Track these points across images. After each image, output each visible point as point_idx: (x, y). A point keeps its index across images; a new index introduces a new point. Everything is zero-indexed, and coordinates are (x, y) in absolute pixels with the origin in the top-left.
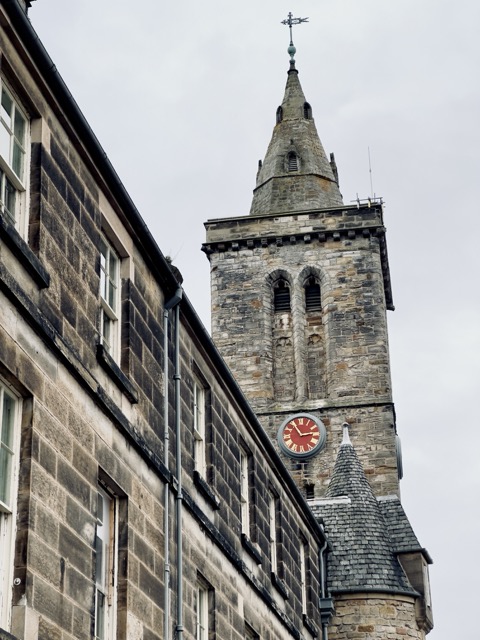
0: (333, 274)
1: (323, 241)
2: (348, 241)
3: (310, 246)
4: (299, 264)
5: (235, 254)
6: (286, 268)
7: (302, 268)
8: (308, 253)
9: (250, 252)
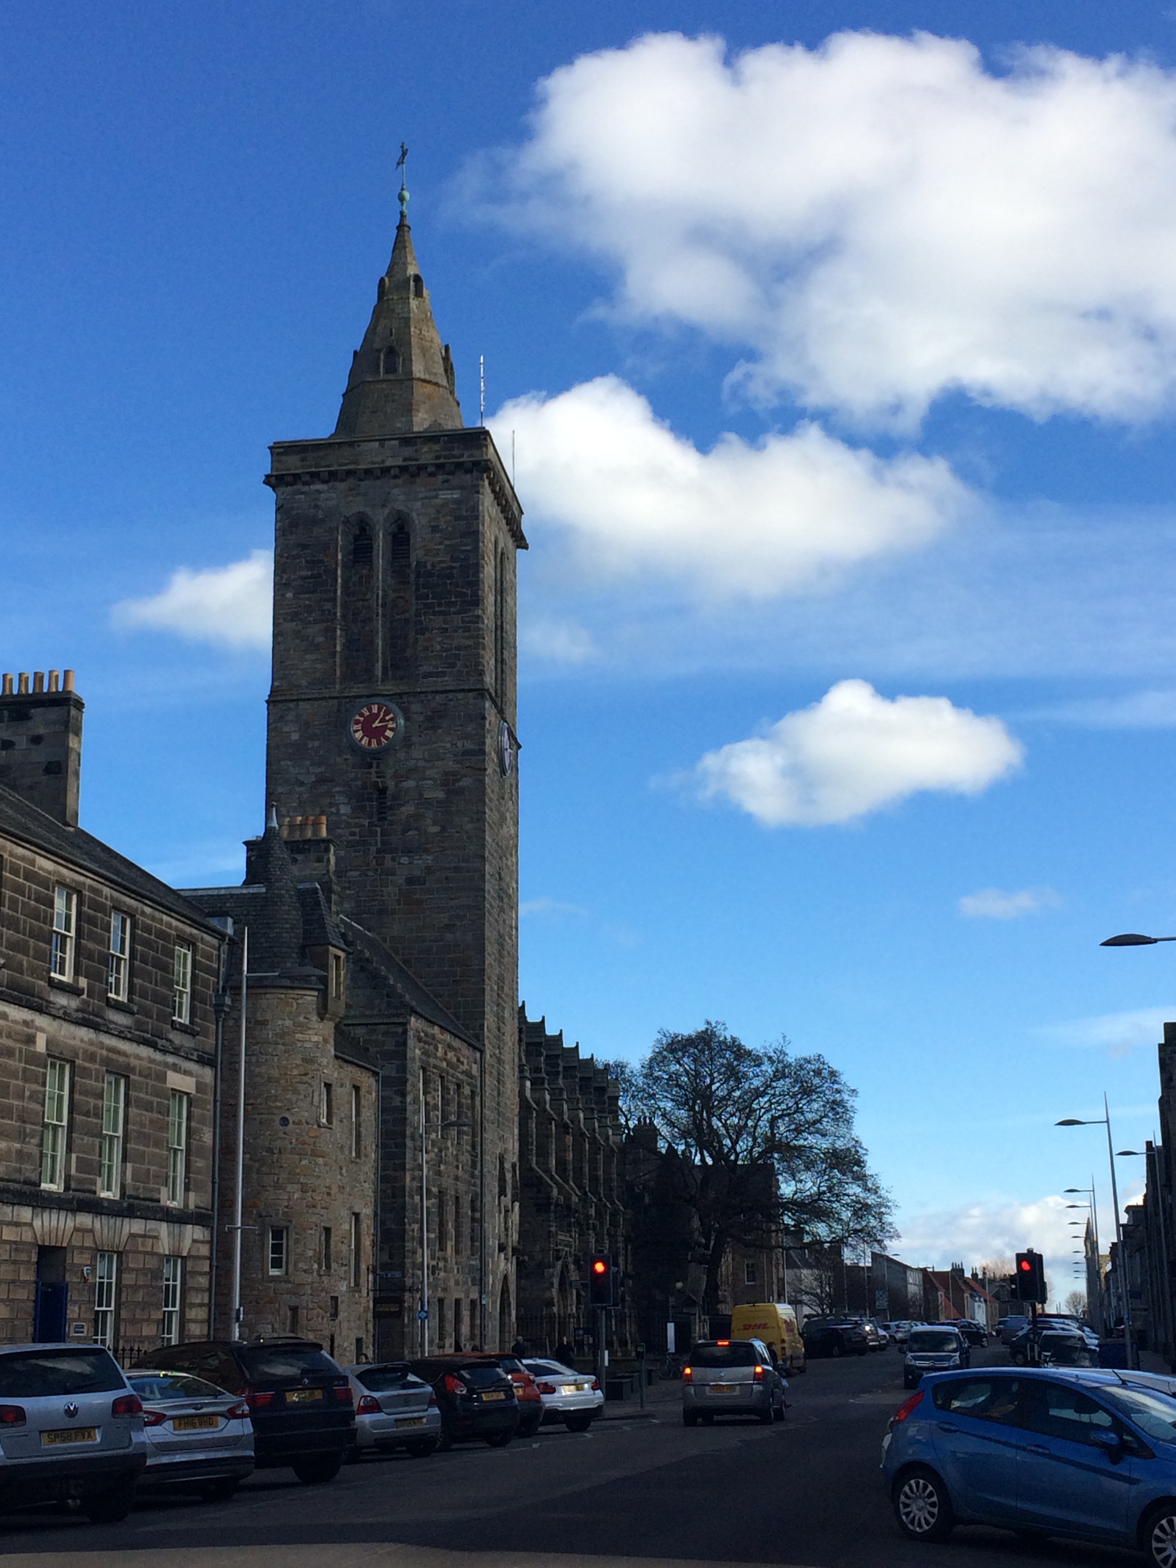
0: (424, 521)
1: (415, 475)
2: (445, 477)
3: (399, 481)
4: (383, 506)
5: (306, 489)
6: (368, 510)
7: (387, 511)
8: (396, 491)
9: (324, 487)
